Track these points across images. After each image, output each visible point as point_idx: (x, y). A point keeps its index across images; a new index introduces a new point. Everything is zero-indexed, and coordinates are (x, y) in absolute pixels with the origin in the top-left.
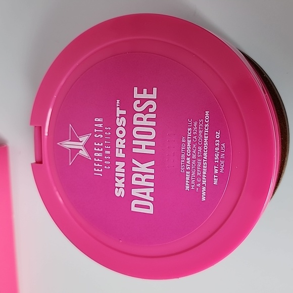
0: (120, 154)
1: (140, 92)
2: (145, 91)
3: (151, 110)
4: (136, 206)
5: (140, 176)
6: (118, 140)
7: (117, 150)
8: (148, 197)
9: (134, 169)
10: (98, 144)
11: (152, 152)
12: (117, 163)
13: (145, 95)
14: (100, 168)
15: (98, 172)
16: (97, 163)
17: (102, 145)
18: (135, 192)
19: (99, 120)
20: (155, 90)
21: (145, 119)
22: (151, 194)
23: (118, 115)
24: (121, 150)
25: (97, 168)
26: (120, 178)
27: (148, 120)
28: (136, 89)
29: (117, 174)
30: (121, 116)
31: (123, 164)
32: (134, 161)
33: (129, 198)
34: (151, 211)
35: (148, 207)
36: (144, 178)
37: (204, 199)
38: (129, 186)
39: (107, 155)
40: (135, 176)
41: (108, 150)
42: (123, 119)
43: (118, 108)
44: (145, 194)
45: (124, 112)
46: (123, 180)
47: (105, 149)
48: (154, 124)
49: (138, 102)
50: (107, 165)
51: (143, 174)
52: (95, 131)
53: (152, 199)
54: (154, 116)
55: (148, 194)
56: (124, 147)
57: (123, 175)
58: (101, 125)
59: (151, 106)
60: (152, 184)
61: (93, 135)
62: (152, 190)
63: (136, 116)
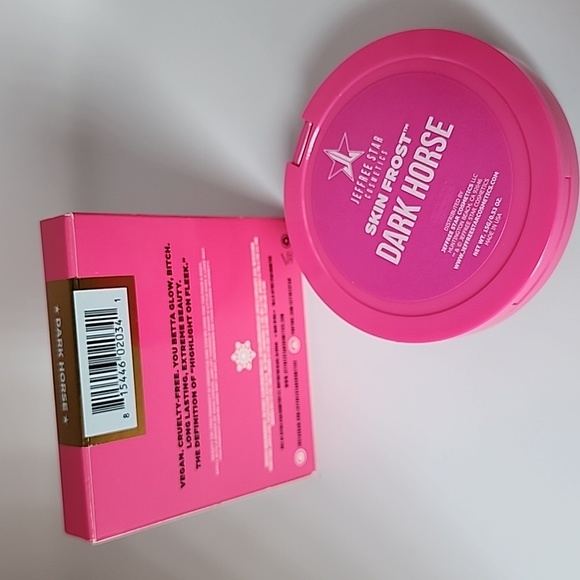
0: (386, 186)
1: (435, 124)
2: (440, 124)
3: (438, 149)
4: (383, 250)
5: (399, 218)
6: (390, 170)
7: (385, 180)
8: (399, 244)
9: (396, 208)
10: (368, 167)
11: (422, 196)
12: (380, 195)
13: (438, 130)
14: (359, 194)
15: (356, 198)
16: (359, 187)
17: (371, 169)
18: (387, 234)
19: (379, 139)
20: (451, 127)
21: (428, 157)
22: (403, 243)
23: (401, 142)
24: (389, 183)
25: (357, 192)
26: (377, 213)
27: (431, 158)
28: (431, 119)
29: (375, 208)
30: (404, 143)
31: (386, 199)
32: (399, 200)
33: (379, 238)
34: (396, 261)
35: (395, 256)
36: (403, 222)
37: (456, 267)
38: (383, 225)
39: (373, 183)
40: (393, 216)
41: (376, 176)
42: (405, 148)
43: (404, 134)
44: (397, 240)
45: (409, 141)
46: (379, 217)
47: (372, 175)
48: (435, 165)
49: (428, 134)
50: (369, 194)
51: (404, 217)
52: (370, 150)
53: (402, 248)
54: (439, 157)
55: (400, 242)
56: (394, 179)
57: (381, 211)
58: (378, 146)
59: (440, 145)
60: (408, 232)
61: (365, 155)
62: (406, 239)
63: (420, 150)
